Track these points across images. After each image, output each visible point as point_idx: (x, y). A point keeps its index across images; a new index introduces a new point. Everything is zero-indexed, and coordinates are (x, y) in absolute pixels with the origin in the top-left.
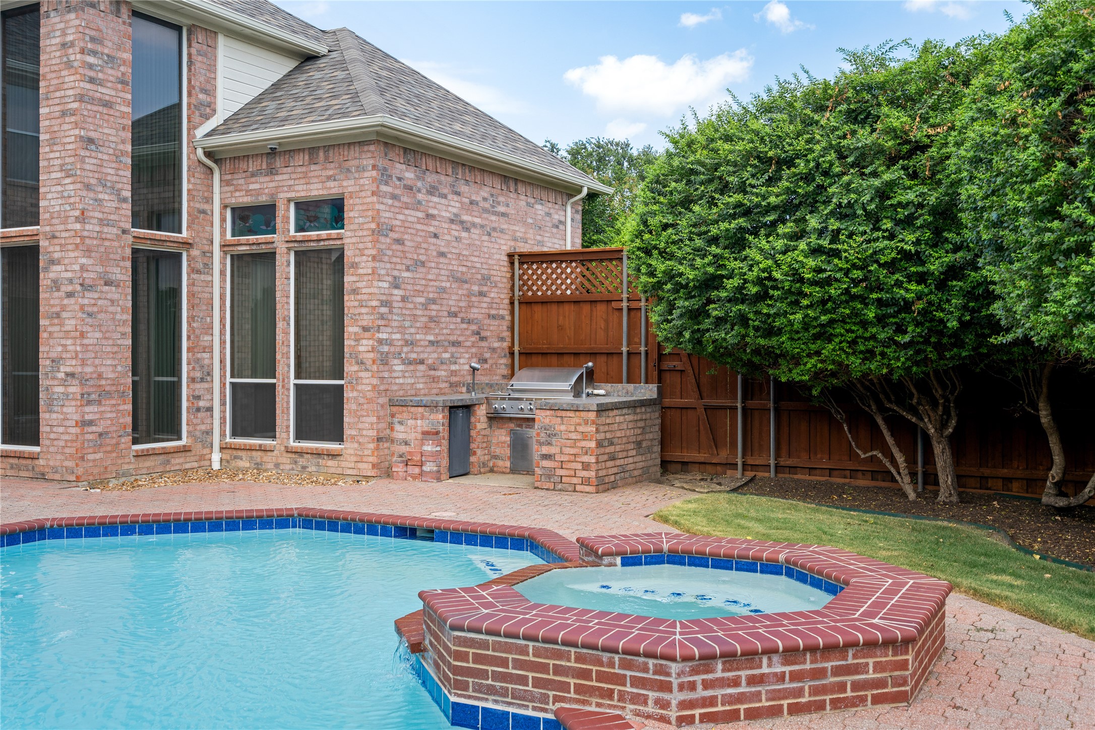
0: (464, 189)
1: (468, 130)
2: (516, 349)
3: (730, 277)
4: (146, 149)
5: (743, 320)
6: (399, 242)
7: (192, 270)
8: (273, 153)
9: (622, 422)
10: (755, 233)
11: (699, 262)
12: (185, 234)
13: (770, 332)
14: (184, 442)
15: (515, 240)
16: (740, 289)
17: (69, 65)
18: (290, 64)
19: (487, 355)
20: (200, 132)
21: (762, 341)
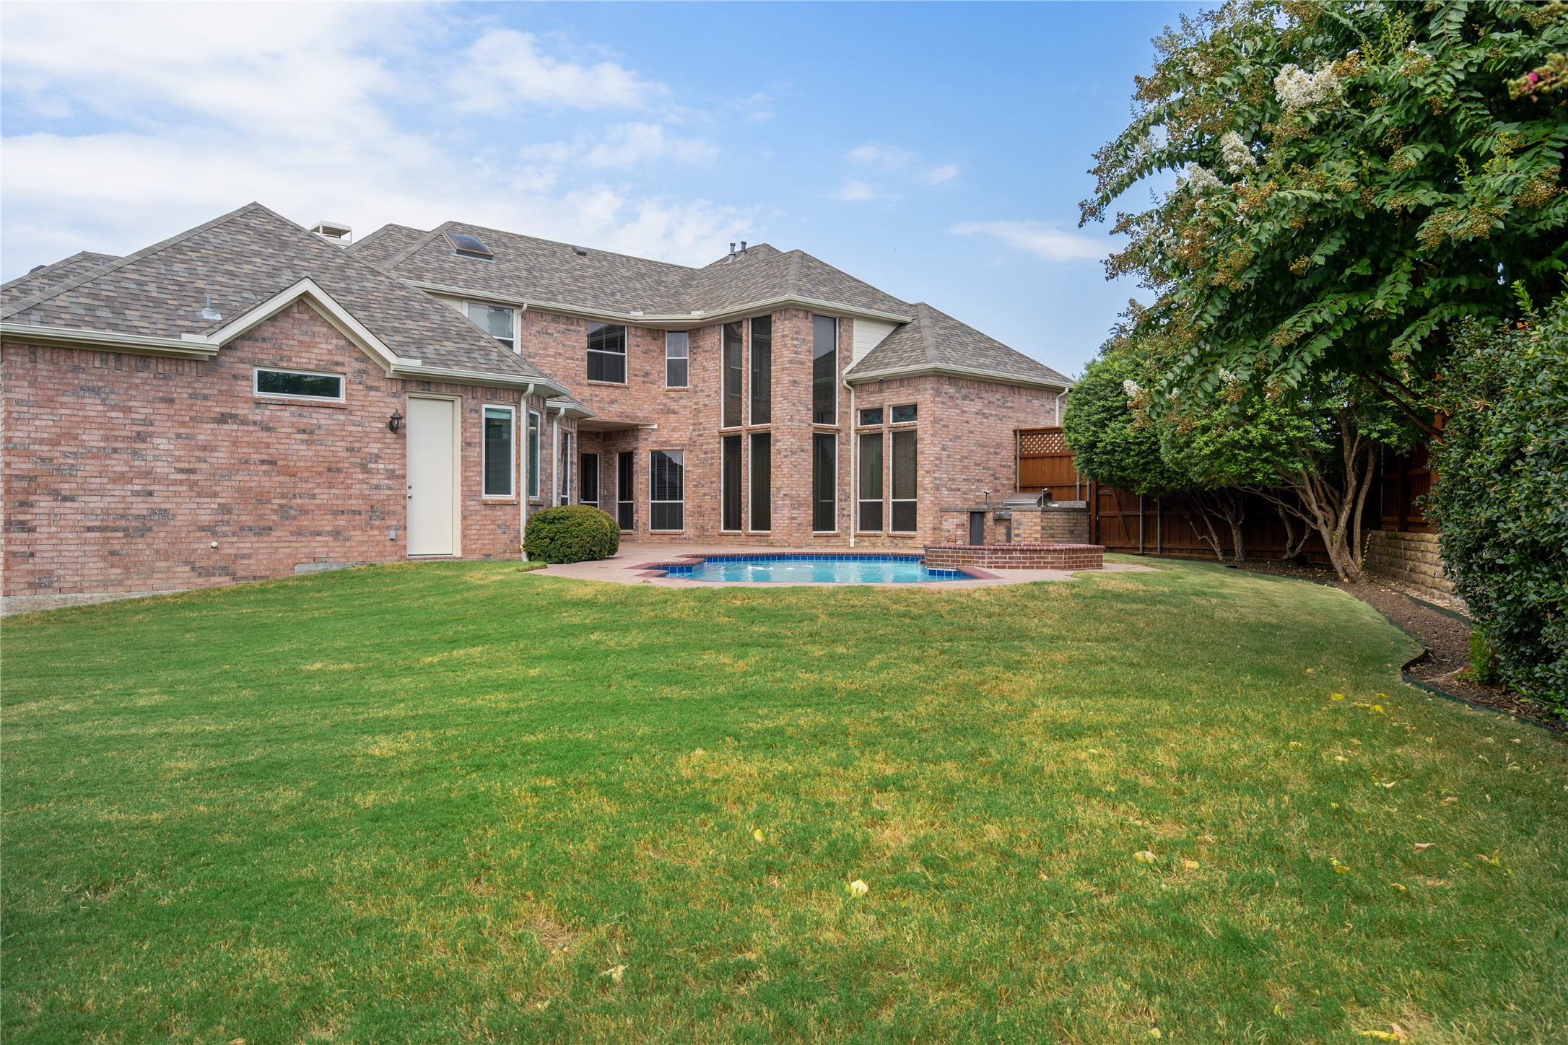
0: (985, 395)
1: (988, 361)
2: (1018, 485)
3: (1101, 441)
4: (819, 380)
5: (1109, 463)
6: (945, 426)
7: (841, 443)
8: (881, 382)
9: (1058, 519)
10: (1110, 420)
11: (1087, 434)
12: (837, 425)
13: (1124, 469)
14: (836, 532)
15: (1019, 422)
16: (1105, 447)
17: (785, 346)
18: (891, 329)
19: (1000, 488)
20: (845, 372)
21: (1120, 474)
